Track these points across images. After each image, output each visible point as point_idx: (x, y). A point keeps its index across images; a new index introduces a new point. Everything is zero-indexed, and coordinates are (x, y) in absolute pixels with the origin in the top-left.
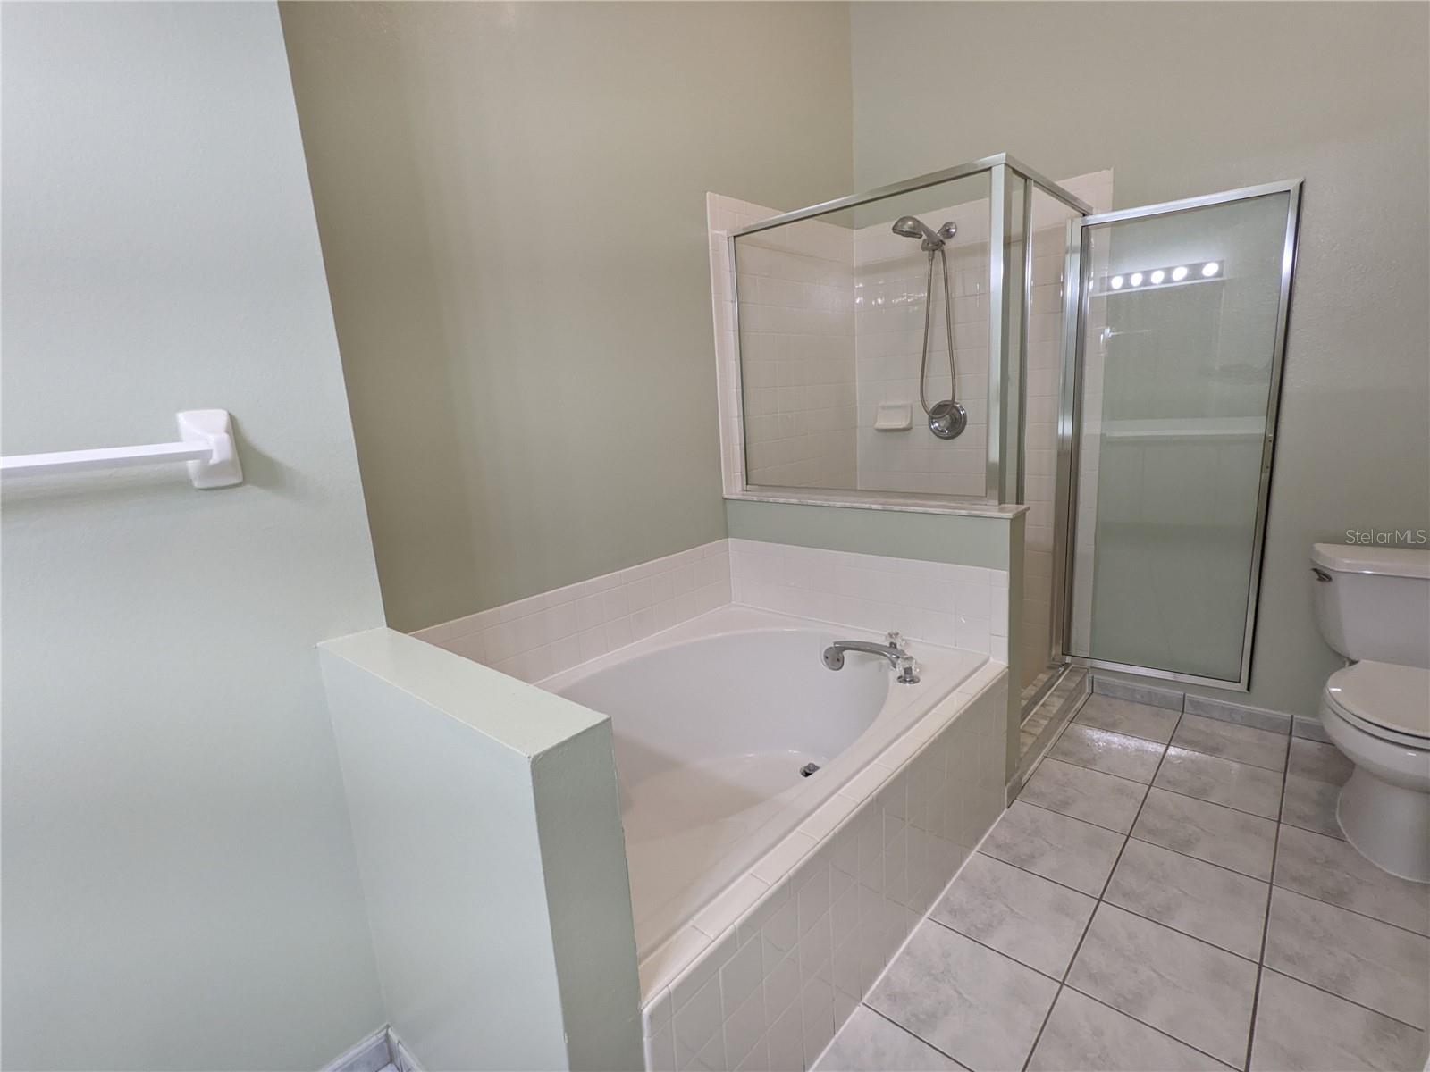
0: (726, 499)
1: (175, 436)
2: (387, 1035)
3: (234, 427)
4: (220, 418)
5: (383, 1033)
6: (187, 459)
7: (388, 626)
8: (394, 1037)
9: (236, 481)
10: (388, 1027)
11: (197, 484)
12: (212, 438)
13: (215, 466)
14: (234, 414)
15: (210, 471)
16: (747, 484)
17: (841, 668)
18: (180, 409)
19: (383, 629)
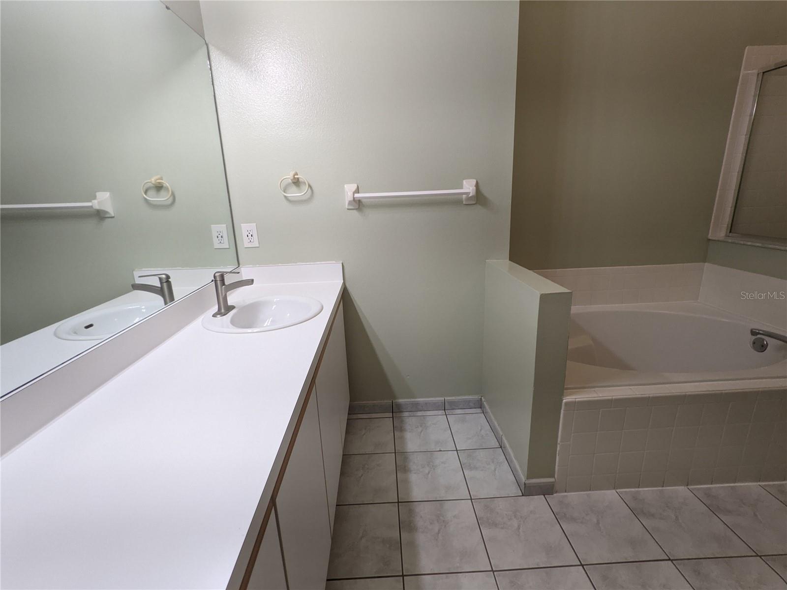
0: (710, 240)
1: (462, 188)
2: (481, 398)
3: (477, 185)
4: (474, 182)
5: (480, 397)
6: (462, 195)
7: (510, 260)
8: (483, 399)
9: (474, 203)
10: (482, 396)
11: (464, 203)
12: (471, 188)
13: (471, 197)
14: (479, 181)
15: (469, 199)
16: (730, 232)
17: (763, 351)
18: (464, 179)
19: (508, 261)
